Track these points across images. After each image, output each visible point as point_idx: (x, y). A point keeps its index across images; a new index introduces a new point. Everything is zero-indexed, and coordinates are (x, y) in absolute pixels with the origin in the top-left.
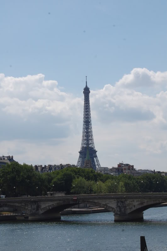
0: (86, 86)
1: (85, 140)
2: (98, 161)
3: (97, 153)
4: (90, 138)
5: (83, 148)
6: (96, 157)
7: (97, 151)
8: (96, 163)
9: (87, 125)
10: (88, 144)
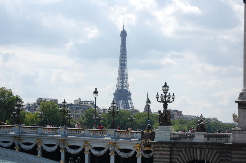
0: (124, 29)
1: (120, 82)
2: (132, 103)
3: (131, 95)
4: (125, 80)
5: (118, 90)
6: (130, 99)
7: (131, 94)
8: (130, 105)
9: (122, 68)
10: (122, 86)
